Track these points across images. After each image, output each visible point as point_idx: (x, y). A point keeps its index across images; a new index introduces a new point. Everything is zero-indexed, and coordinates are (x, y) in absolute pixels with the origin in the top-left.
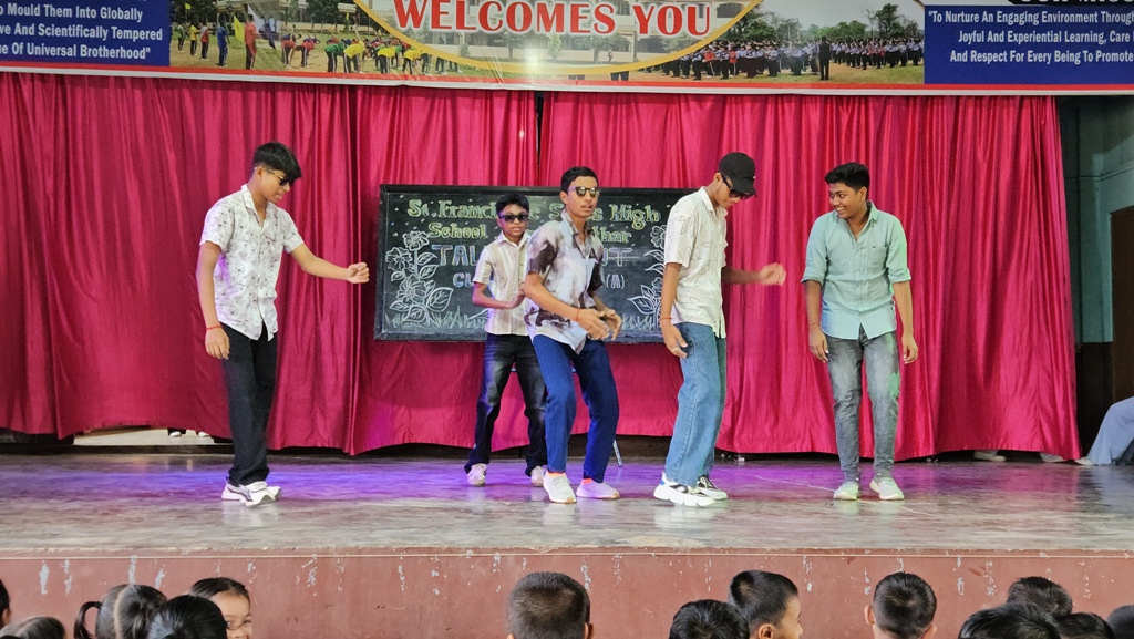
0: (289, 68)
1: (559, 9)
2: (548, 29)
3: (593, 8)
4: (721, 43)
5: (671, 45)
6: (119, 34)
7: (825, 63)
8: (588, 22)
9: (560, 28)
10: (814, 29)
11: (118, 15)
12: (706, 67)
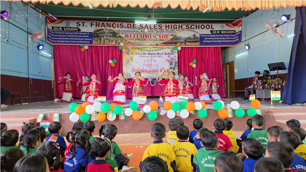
0: (110, 44)
1: (148, 35)
2: (147, 38)
3: (153, 35)
4: (171, 40)
5: (164, 40)
6: (85, 39)
7: (186, 42)
8: (152, 37)
9: (148, 38)
11: (85, 36)
12: (169, 43)
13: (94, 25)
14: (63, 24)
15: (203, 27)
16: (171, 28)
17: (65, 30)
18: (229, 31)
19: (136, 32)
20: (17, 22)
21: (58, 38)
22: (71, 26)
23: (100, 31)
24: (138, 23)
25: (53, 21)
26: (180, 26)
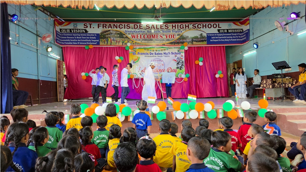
0: (117, 45)
1: (155, 35)
2: (153, 38)
3: (159, 35)
4: (178, 39)
5: (171, 40)
6: (92, 41)
7: (193, 42)
8: (159, 37)
9: (155, 38)
10: (191, 37)
11: (92, 38)
12: (176, 43)
13: (101, 26)
14: (71, 26)
15: (210, 26)
16: (178, 28)
17: (73, 32)
18: (236, 29)
19: (142, 33)
20: (26, 25)
21: (66, 40)
22: (79, 27)
23: (107, 32)
24: (145, 23)
25: (61, 23)
26: (187, 25)
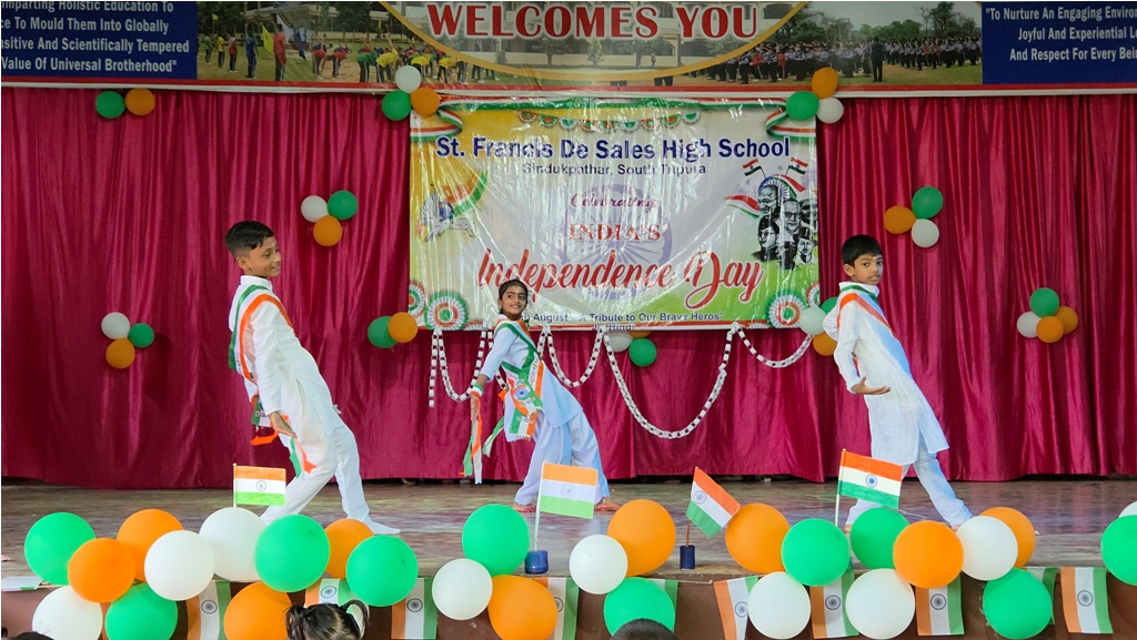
5: (717, 49)
6: (144, 46)
7: (878, 65)
8: (630, 26)
9: (600, 32)
10: (866, 29)
11: (145, 26)
